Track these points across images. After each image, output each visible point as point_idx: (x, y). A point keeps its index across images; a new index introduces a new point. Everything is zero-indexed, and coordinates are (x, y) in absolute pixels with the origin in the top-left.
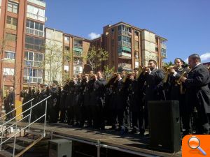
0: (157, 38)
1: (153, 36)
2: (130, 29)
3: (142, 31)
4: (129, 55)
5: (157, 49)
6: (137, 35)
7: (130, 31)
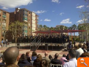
0: (36, 15)
1: (35, 14)
2: (27, 11)
3: (31, 12)
4: (27, 21)
5: (36, 19)
6: (30, 13)
7: (27, 12)
